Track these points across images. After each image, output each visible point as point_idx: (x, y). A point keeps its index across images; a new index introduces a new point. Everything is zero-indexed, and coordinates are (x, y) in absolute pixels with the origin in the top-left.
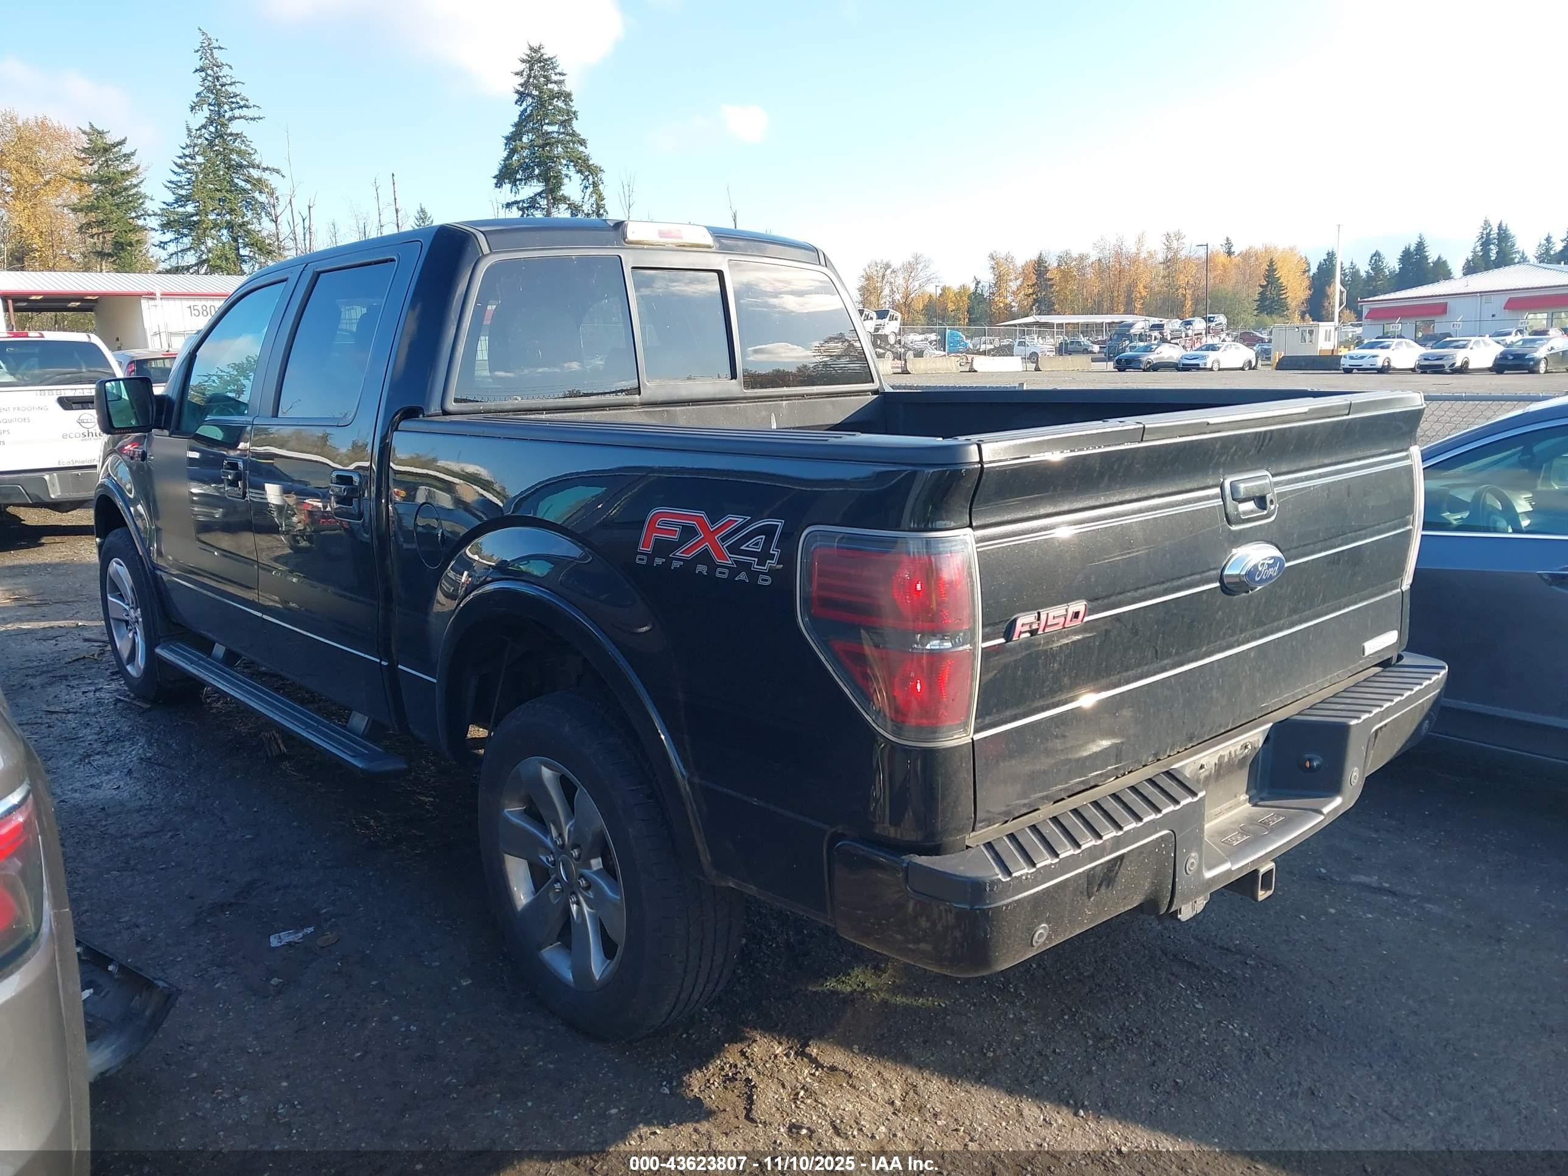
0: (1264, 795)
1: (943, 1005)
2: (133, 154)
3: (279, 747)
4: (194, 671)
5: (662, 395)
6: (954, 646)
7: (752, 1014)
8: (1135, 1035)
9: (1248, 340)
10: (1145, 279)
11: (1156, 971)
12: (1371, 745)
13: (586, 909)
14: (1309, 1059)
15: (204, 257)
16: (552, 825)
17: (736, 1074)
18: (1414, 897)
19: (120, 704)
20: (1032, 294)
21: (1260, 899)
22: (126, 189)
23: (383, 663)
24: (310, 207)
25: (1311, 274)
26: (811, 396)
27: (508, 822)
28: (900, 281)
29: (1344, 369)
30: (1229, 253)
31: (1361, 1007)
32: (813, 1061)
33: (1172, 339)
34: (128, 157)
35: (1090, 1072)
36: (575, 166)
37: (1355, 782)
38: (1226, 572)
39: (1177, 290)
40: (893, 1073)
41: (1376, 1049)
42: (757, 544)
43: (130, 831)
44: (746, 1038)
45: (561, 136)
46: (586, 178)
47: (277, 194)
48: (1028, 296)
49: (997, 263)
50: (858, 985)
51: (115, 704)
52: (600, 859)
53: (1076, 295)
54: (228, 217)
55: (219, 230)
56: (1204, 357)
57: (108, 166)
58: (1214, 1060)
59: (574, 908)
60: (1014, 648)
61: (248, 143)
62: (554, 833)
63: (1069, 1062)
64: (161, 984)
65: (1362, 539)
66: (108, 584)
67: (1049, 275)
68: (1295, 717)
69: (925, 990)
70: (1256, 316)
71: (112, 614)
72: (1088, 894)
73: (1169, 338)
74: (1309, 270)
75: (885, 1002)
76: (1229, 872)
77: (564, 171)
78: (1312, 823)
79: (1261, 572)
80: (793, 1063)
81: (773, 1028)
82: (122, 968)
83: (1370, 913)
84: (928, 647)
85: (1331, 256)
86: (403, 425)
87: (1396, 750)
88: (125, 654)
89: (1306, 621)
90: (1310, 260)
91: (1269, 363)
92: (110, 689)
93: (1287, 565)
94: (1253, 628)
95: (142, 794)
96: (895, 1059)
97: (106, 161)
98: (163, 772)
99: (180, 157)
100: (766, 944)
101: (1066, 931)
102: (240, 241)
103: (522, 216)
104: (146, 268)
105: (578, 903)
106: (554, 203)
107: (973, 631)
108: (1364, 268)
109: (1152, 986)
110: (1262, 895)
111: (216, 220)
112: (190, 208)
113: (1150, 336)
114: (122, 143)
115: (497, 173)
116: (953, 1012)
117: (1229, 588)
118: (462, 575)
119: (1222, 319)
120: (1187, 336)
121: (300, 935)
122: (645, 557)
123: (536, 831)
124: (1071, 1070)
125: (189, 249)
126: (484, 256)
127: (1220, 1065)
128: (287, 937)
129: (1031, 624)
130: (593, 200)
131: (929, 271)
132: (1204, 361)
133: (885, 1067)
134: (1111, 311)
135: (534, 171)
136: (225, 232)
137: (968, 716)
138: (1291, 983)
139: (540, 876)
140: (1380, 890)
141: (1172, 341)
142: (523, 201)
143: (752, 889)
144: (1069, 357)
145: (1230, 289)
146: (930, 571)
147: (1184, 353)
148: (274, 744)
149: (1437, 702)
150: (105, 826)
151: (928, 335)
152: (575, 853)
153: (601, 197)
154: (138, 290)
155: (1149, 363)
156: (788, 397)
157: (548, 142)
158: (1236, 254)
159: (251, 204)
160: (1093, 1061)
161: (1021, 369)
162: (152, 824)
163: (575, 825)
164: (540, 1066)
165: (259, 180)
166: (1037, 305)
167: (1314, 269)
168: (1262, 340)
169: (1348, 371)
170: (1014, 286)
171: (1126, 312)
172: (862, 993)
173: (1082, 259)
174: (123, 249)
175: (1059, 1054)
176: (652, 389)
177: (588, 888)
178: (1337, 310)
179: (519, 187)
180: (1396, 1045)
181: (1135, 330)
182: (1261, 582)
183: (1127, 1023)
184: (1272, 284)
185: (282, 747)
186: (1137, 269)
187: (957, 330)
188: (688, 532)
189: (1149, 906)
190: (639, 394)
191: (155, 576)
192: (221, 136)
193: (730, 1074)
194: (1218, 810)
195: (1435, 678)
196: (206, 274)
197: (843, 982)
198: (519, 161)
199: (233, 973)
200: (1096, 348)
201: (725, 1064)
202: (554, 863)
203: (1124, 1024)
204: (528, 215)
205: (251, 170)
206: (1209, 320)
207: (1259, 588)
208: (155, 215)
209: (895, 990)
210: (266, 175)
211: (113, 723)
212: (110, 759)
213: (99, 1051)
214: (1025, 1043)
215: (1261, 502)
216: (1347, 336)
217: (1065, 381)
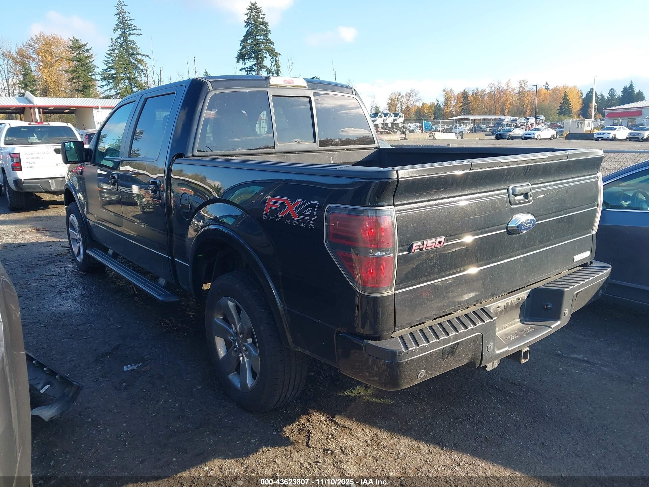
0: (527, 319)
1: (392, 403)
2: (90, 49)
3: (134, 290)
4: (100, 260)
5: (284, 149)
6: (386, 254)
7: (313, 403)
8: (471, 418)
9: (553, 126)
10: (510, 100)
11: (483, 392)
12: (574, 299)
13: (246, 359)
14: (544, 430)
15: (118, 92)
16: (233, 325)
17: (304, 428)
18: (598, 364)
19: (74, 273)
20: (462, 106)
21: (522, 363)
22: (87, 64)
23: (169, 258)
24: (160, 71)
25: (583, 98)
26: (348, 149)
27: (216, 323)
28: (405, 100)
29: (595, 139)
30: (547, 89)
31: (569, 409)
32: (337, 424)
33: (520, 126)
34: (87, 50)
35: (450, 432)
36: (269, 53)
37: (566, 315)
38: (509, 225)
39: (524, 105)
40: (368, 430)
41: (573, 427)
42: (309, 211)
43: (73, 323)
44: (310, 413)
45: (263, 41)
46: (272, 58)
47: (148, 65)
48: (460, 107)
49: (446, 93)
50: (358, 393)
51: (72, 273)
52: (251, 339)
53: (480, 107)
54: (128, 75)
55: (125, 81)
56: (533, 134)
57: (80, 54)
58: (503, 429)
59: (241, 358)
60: (412, 256)
61: (136, 45)
62: (234, 328)
63: (442, 428)
64: (75, 383)
65: (573, 212)
66: (69, 225)
67: (468, 98)
68: (541, 287)
69: (385, 396)
70: (558, 116)
71: (71, 237)
72: (443, 358)
73: (519, 125)
74: (582, 96)
75: (368, 401)
76: (507, 351)
77: (265, 55)
78: (546, 332)
79: (524, 225)
80: (328, 424)
81: (321, 410)
82: (61, 377)
83: (578, 370)
84: (376, 255)
85: (592, 90)
86: (176, 161)
87: (586, 302)
88: (76, 252)
89: (547, 247)
90: (583, 92)
91: (562, 136)
92: (70, 266)
93: (537, 223)
94: (522, 249)
95: (79, 308)
96: (370, 424)
97: (79, 52)
98: (88, 300)
99: (109, 51)
100: (322, 375)
101: (433, 373)
102: (133, 85)
103: (247, 74)
104: (96, 96)
105: (242, 356)
106: (260, 69)
107: (394, 248)
108: (606, 95)
109: (480, 398)
110: (523, 361)
111: (123, 76)
112: (113, 72)
113: (511, 125)
114: (86, 45)
115: (237, 56)
116: (396, 405)
117: (510, 232)
118: (200, 222)
119: (542, 117)
120: (527, 125)
121: (136, 366)
122: (266, 216)
123: (227, 327)
124: (442, 431)
125: (112, 88)
126: (210, 91)
127: (505, 431)
128: (131, 367)
129: (419, 246)
130: (275, 67)
131: (417, 97)
132: (533, 136)
133: (365, 427)
134: (495, 114)
135: (252, 55)
136: (127, 81)
137: (392, 284)
138: (540, 398)
139: (229, 345)
140: (583, 361)
141: (521, 127)
142: (247, 68)
143: (308, 353)
144: (476, 133)
145: (547, 104)
146: (377, 224)
147: (525, 132)
148: (132, 290)
149: (606, 281)
150: (64, 320)
151: (416, 124)
152: (241, 336)
153: (278, 66)
154: (92, 105)
155: (510, 136)
156: (338, 150)
157: (258, 43)
158: (550, 89)
159: (138, 70)
160: (452, 428)
161: (455, 138)
162: (82, 321)
163: (241, 325)
164: (226, 422)
165: (141, 60)
166: (463, 111)
167: (584, 96)
168: (560, 126)
169: (597, 140)
170: (453, 103)
171: (501, 114)
172: (359, 397)
173: (483, 91)
174: (86, 88)
175: (438, 424)
176: (280, 146)
177: (246, 350)
178: (593, 114)
179: (246, 62)
180: (582, 425)
181: (505, 122)
182: (524, 230)
183: (468, 413)
184: (566, 102)
185: (135, 291)
186: (506, 96)
187: (429, 121)
188: (283, 206)
189: (471, 364)
190: (275, 148)
191: (86, 221)
192: (125, 42)
193: (302, 428)
194: (506, 325)
195: (605, 271)
196: (119, 98)
197: (352, 392)
198: (246, 51)
199: (109, 380)
200: (488, 130)
201: (300, 423)
202: (234, 340)
203: (467, 413)
204: (249, 74)
205: (137, 56)
206: (537, 118)
207: (524, 232)
208: (99, 74)
209: (373, 396)
210: (143, 58)
211: (70, 281)
212: (68, 294)
213: (51, 409)
214: (424, 420)
215: (526, 195)
216: (598, 125)
217: (473, 144)
